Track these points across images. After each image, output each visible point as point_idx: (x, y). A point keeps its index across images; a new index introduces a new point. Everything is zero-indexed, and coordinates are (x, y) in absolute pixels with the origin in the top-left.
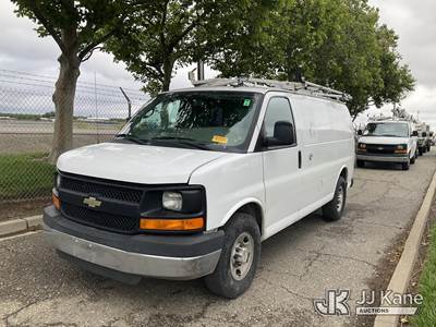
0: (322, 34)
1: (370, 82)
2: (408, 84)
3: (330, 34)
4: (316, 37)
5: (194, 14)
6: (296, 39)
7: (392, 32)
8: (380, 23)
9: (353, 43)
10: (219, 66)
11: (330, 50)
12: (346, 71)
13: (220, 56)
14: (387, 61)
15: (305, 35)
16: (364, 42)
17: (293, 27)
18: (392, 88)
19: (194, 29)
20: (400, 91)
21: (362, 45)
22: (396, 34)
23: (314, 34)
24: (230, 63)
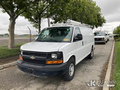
0: (81, 9)
1: (94, 21)
2: (104, 21)
3: (83, 9)
4: (80, 10)
5: (46, 5)
6: (75, 11)
7: (99, 8)
8: (96, 6)
9: (90, 11)
10: (54, 19)
11: (84, 13)
12: (88, 19)
13: (54, 16)
14: (99, 15)
15: (77, 9)
16: (92, 11)
17: (73, 8)
18: (100, 23)
19: (47, 9)
20: (102, 23)
21: (92, 12)
22: (100, 8)
23: (79, 9)
24: (57, 18)
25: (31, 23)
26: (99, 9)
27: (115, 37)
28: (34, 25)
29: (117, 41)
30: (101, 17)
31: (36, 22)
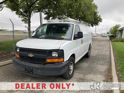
25: (19, 17)
26: (96, 7)
27: (110, 37)
28: (23, 19)
29: (113, 41)
30: (97, 15)
31: (26, 16)
